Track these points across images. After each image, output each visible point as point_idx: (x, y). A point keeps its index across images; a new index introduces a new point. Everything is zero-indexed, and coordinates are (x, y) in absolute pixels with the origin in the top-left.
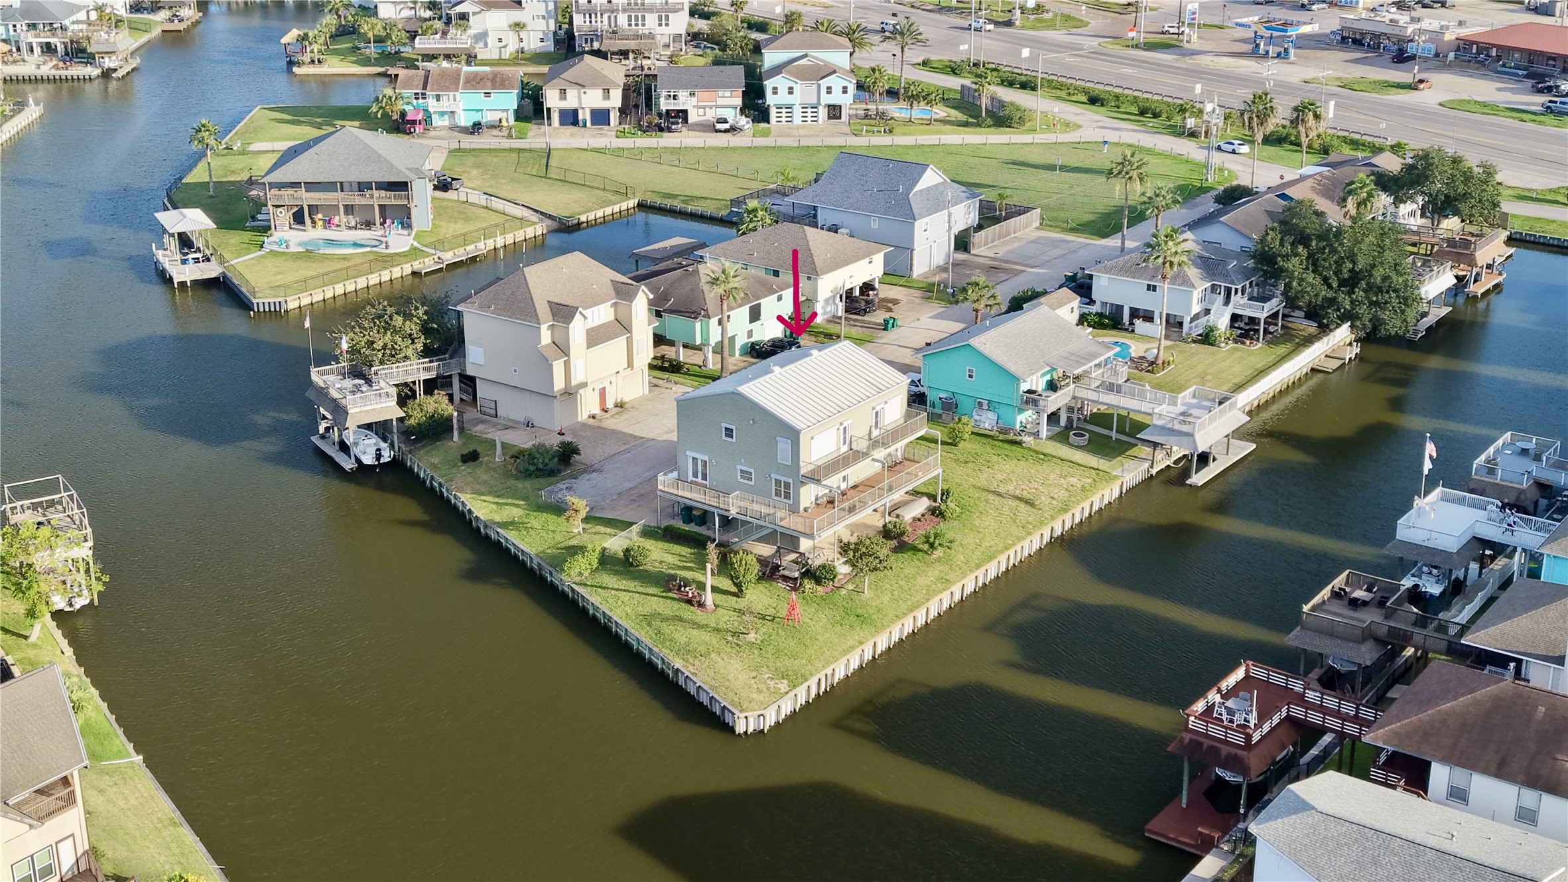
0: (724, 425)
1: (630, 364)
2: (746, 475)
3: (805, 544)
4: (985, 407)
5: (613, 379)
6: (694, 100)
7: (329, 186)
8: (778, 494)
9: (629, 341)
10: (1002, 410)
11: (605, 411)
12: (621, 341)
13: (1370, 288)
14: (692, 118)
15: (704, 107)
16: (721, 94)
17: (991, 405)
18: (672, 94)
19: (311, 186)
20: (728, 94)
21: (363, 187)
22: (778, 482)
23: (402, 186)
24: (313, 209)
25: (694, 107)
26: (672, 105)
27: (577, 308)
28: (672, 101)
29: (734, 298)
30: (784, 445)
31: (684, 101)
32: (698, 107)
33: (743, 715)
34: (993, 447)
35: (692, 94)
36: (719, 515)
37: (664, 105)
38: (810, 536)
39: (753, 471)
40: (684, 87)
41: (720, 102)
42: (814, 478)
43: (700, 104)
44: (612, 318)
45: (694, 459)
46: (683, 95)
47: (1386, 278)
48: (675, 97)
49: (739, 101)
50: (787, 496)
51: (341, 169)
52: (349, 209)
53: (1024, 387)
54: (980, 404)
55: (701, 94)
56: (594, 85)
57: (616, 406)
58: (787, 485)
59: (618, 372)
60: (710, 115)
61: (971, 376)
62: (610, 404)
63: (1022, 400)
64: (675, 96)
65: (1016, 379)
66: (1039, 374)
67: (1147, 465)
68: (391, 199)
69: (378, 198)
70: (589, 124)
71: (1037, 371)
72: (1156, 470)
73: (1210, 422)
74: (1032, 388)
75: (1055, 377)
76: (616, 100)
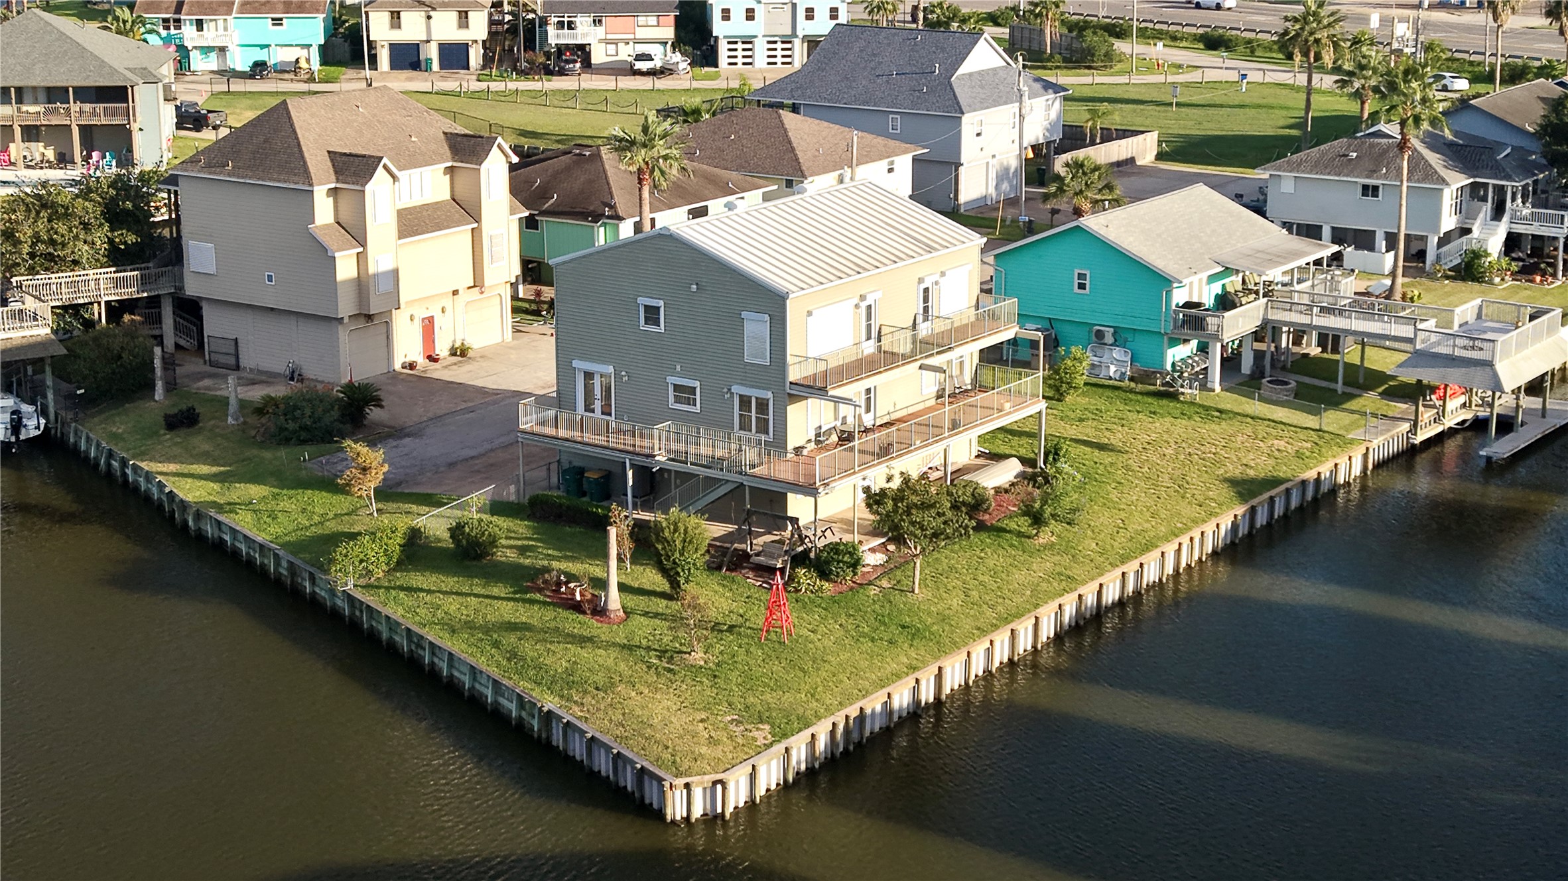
0: (644, 301)
1: (478, 283)
2: (684, 393)
3: (798, 506)
4: (1109, 339)
5: (448, 302)
6: (600, 31)
8: (745, 426)
9: (476, 234)
10: (1143, 345)
11: (432, 359)
12: (461, 236)
14: (597, 57)
15: (615, 43)
16: (642, 20)
17: (1120, 337)
18: (566, 19)
20: (652, 20)
22: (745, 402)
25: (600, 41)
26: (567, 38)
27: (381, 158)
28: (566, 31)
29: (663, 173)
30: (756, 327)
31: (585, 31)
32: (607, 42)
33: (680, 782)
34: (1126, 402)
35: (597, 22)
36: (632, 466)
37: (555, 37)
38: (810, 490)
39: (697, 384)
40: (584, 10)
41: (641, 33)
42: (815, 388)
43: (609, 36)
44: (446, 195)
45: (589, 376)
46: (583, 23)
48: (571, 26)
49: (669, 33)
50: (763, 428)
53: (1179, 297)
54: (1100, 335)
55: (608, 21)
56: (446, 6)
57: (453, 353)
58: (762, 405)
59: (455, 293)
60: (625, 53)
61: (1082, 286)
62: (442, 349)
63: (1175, 320)
64: (570, 23)
65: (1165, 282)
66: (1204, 276)
67: (1406, 426)
68: (99, 115)
69: (77, 114)
70: (436, 66)
71: (1201, 271)
72: (1420, 437)
73: (1521, 346)
74: (1195, 300)
75: (1230, 289)
76: (479, 28)
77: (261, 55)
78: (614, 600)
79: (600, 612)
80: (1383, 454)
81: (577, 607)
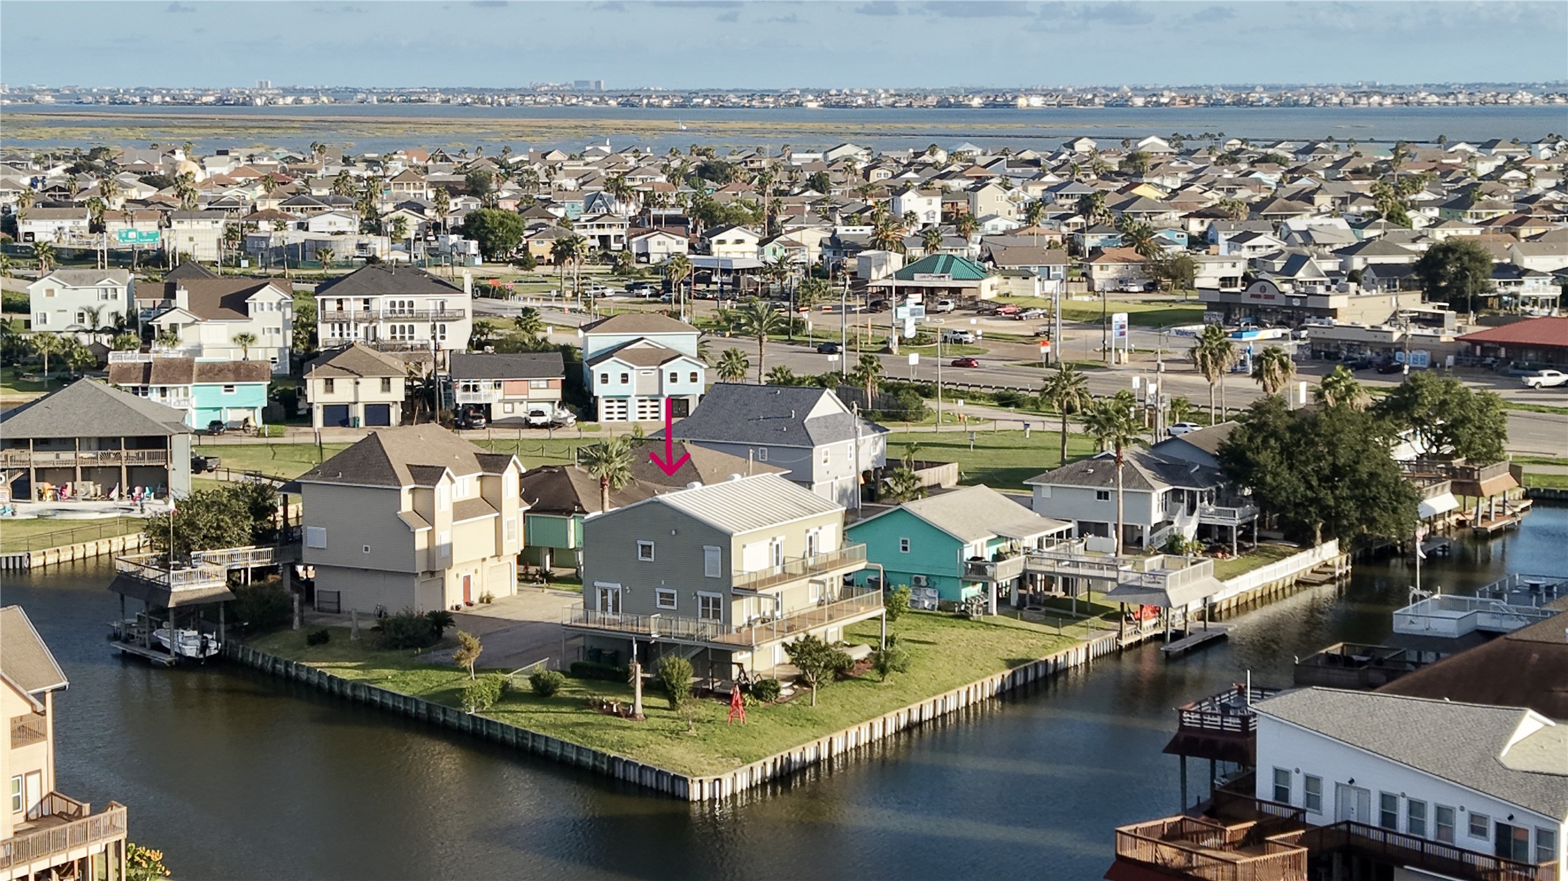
0: (639, 543)
2: (667, 598)
3: (741, 658)
4: (924, 583)
5: (479, 566)
6: (499, 394)
7: (66, 444)
8: (705, 614)
10: (944, 585)
12: (490, 520)
13: (1356, 484)
14: (497, 414)
15: (512, 402)
16: (534, 383)
17: (931, 581)
18: (471, 384)
19: (43, 444)
20: (543, 384)
21: (107, 443)
22: (705, 602)
23: (159, 442)
24: (42, 473)
25: (500, 401)
26: (471, 399)
27: (444, 468)
28: (471, 393)
30: (712, 555)
31: (487, 392)
32: (505, 401)
33: (696, 779)
34: (936, 621)
35: (498, 385)
36: (635, 641)
37: (462, 398)
38: (748, 648)
39: (675, 592)
40: (488, 376)
41: (533, 394)
42: (751, 590)
43: (507, 397)
44: (478, 495)
45: (604, 591)
46: (485, 385)
47: (1372, 475)
48: (475, 388)
49: (557, 394)
50: (716, 615)
51: (81, 423)
52: (88, 473)
53: (968, 553)
54: (918, 580)
55: (506, 384)
56: (372, 374)
58: (716, 603)
59: (484, 560)
60: (521, 411)
61: (905, 549)
63: (967, 568)
64: (475, 386)
65: (960, 543)
66: (985, 540)
67: (1115, 634)
68: (143, 458)
69: (127, 458)
70: (362, 423)
71: (983, 537)
72: (1124, 642)
73: (1183, 580)
74: (979, 555)
75: (1002, 551)
76: (398, 392)
77: (215, 416)
78: (639, 710)
79: (633, 716)
80: (1100, 651)
81: (618, 714)
